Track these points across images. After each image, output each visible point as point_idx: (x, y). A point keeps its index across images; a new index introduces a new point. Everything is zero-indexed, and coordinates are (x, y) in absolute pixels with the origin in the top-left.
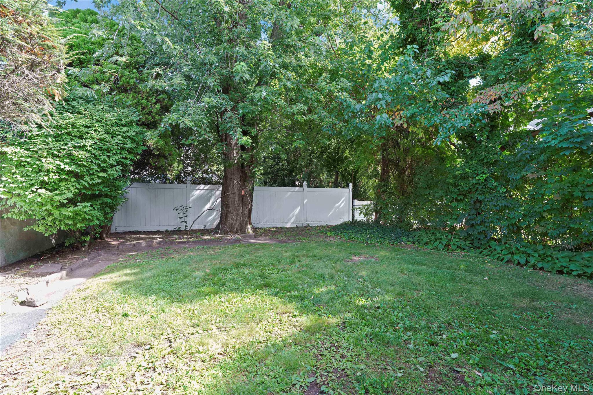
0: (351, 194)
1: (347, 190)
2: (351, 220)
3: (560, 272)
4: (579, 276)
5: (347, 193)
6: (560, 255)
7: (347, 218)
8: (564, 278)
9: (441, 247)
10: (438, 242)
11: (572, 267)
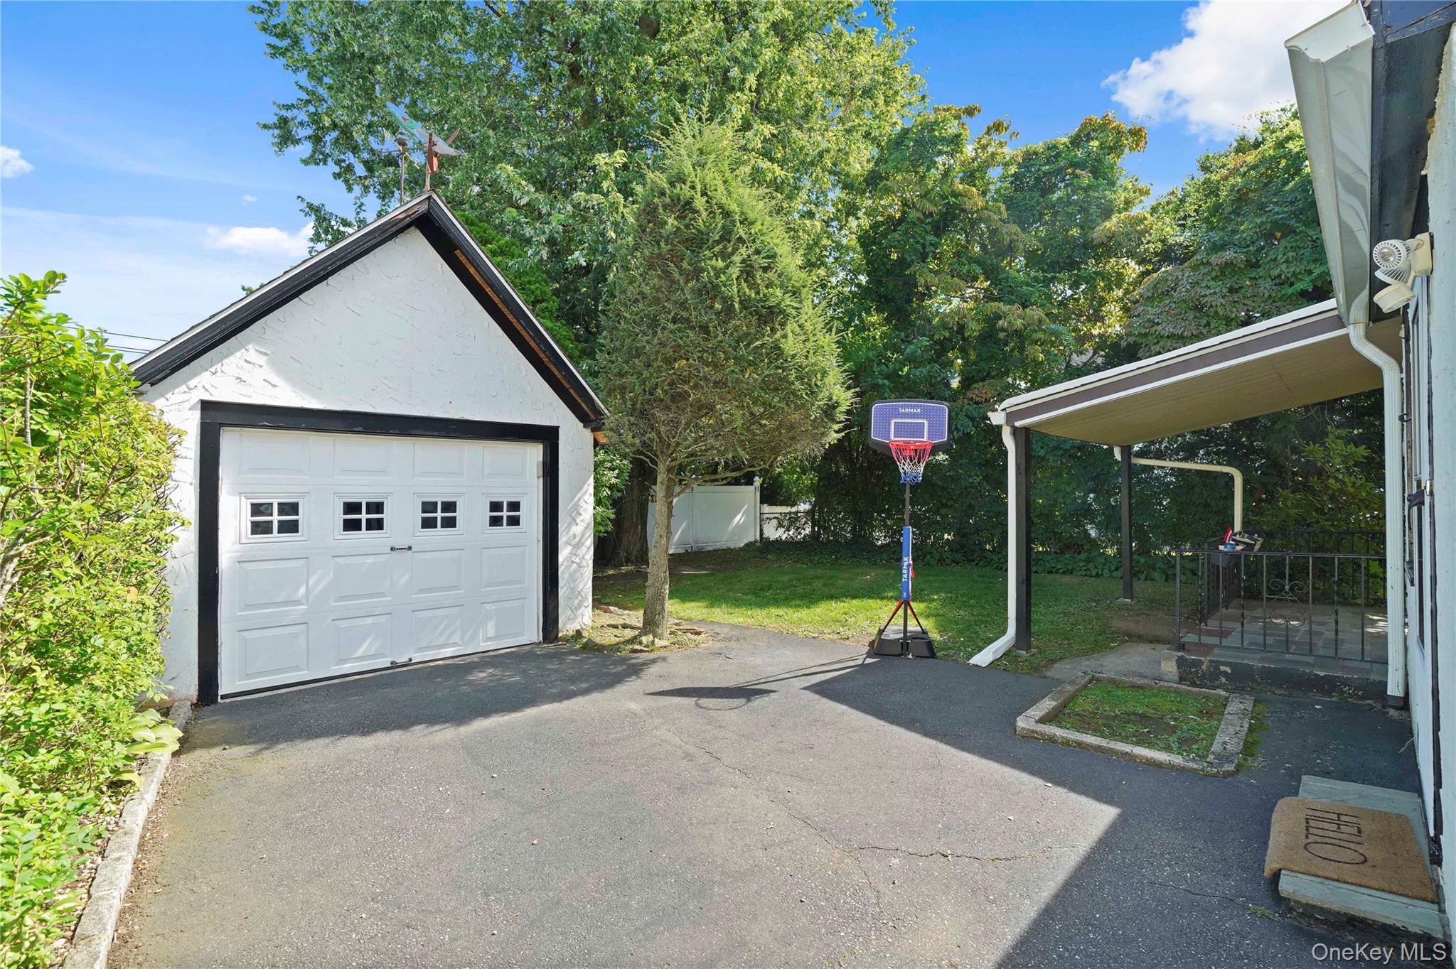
0: (758, 494)
1: (751, 488)
2: (758, 538)
3: (1050, 572)
4: (1064, 573)
5: (750, 493)
6: (1049, 558)
7: (752, 536)
8: (1053, 576)
9: (933, 562)
10: (929, 556)
11: (1059, 567)
